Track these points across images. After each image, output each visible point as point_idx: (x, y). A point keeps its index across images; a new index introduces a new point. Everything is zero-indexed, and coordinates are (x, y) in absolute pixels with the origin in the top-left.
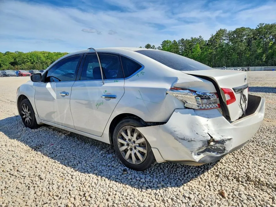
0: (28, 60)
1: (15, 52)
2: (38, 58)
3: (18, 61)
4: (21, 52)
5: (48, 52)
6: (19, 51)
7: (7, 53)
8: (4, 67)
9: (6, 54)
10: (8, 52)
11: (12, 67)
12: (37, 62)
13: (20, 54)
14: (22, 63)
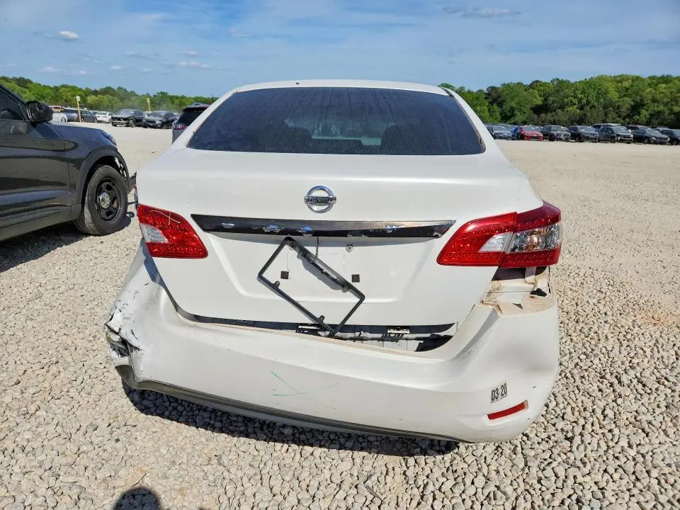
0: (575, 101)
1: (552, 82)
2: (602, 93)
3: (551, 102)
4: (564, 79)
5: (633, 77)
6: (560, 79)
7: (535, 85)
8: (519, 117)
9: (531, 86)
10: (537, 81)
11: (535, 116)
12: (596, 104)
13: (561, 85)
14: (559, 108)
